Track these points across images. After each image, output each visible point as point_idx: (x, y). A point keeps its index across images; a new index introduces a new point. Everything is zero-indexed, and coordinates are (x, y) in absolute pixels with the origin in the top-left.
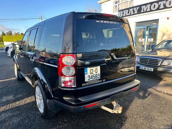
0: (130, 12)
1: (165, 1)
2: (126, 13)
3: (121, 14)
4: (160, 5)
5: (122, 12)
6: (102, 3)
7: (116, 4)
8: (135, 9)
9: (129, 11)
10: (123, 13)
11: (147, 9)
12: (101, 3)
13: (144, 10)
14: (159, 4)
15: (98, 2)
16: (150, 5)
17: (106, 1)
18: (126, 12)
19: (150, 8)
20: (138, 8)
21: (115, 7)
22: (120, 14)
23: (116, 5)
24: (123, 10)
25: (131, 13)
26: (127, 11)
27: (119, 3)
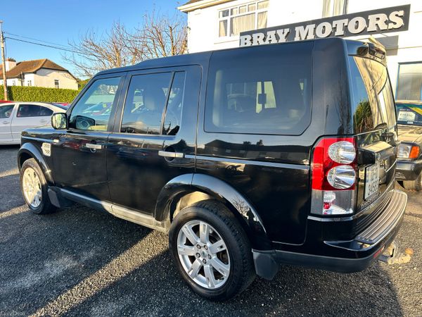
0: (268, 39)
1: (347, 20)
2: (258, 40)
3: (246, 41)
4: (335, 28)
5: (249, 37)
6: (190, 11)
7: (223, 16)
8: (280, 32)
9: (266, 35)
10: (252, 40)
11: (307, 34)
12: (187, 12)
13: (300, 35)
14: (334, 26)
15: (179, 8)
16: (314, 26)
17: (201, 8)
18: (258, 37)
19: (315, 33)
20: (287, 31)
21: (222, 23)
22: (243, 41)
23: (225, 18)
24: (251, 33)
25: (270, 41)
26: (262, 35)
27: (232, 14)
